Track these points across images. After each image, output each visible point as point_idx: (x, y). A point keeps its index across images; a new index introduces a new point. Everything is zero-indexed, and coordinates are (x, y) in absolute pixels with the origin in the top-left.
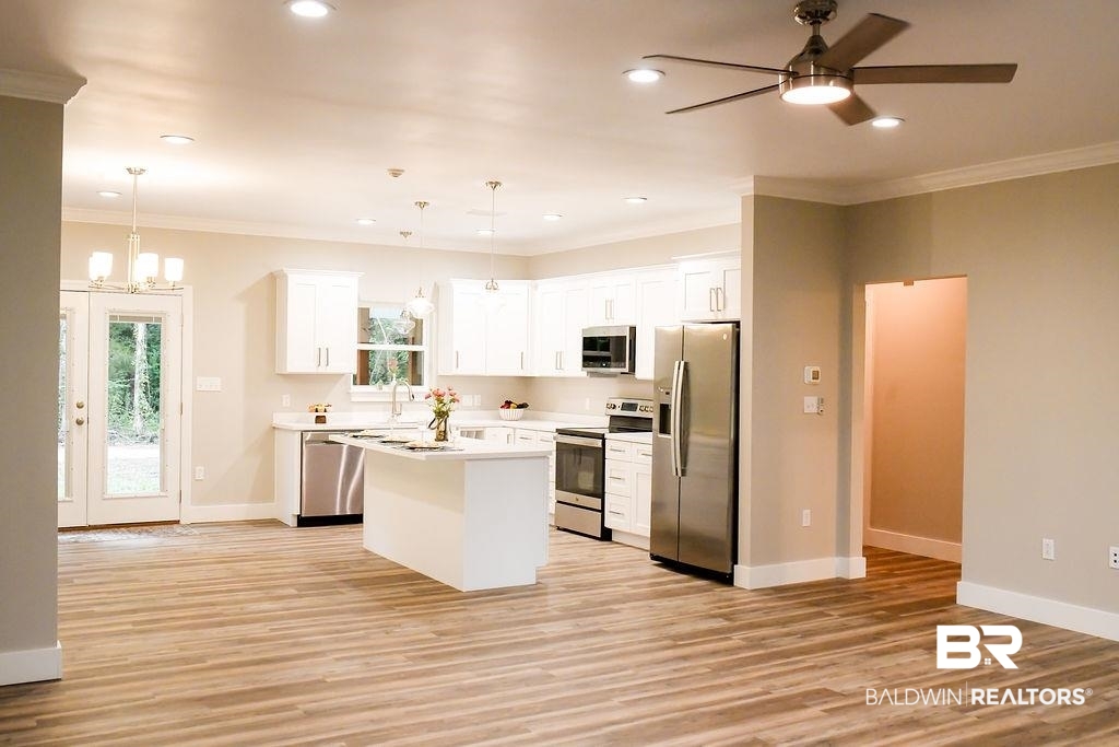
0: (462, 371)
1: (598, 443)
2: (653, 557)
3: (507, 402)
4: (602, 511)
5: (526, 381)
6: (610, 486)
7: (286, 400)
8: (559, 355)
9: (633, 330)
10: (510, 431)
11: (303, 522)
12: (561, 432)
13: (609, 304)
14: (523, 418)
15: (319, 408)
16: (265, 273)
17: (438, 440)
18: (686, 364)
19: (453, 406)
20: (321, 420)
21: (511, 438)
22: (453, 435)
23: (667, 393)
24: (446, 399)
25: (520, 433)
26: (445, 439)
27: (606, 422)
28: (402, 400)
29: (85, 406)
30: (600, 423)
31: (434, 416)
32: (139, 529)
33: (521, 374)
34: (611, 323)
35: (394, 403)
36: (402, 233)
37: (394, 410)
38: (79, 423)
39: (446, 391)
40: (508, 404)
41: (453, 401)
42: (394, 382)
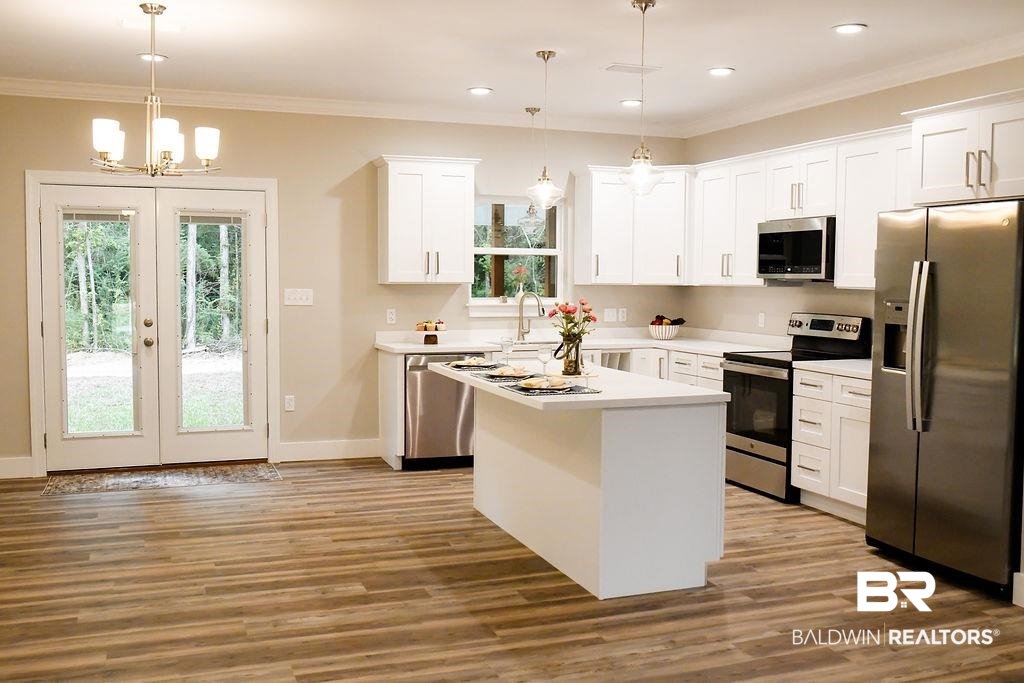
0: (601, 280)
1: (784, 374)
2: (870, 541)
3: (658, 317)
4: (788, 464)
5: (682, 292)
6: (798, 431)
7: (391, 316)
8: (726, 259)
9: (831, 222)
10: (663, 354)
11: (409, 464)
12: (729, 356)
13: (797, 190)
14: (678, 337)
15: (428, 325)
16: (364, 162)
17: (566, 373)
18: (932, 266)
19: (588, 327)
20: (431, 340)
21: (664, 363)
22: (587, 366)
23: (899, 309)
24: (578, 316)
25: (675, 356)
26: (576, 372)
27: (788, 344)
28: (532, 315)
29: (155, 324)
30: (779, 344)
31: (561, 339)
32: (218, 469)
33: (676, 282)
34: (798, 215)
35: (521, 318)
36: (528, 110)
37: (521, 326)
38: (148, 344)
39: (579, 306)
40: (659, 320)
41: (587, 319)
42: (521, 293)
